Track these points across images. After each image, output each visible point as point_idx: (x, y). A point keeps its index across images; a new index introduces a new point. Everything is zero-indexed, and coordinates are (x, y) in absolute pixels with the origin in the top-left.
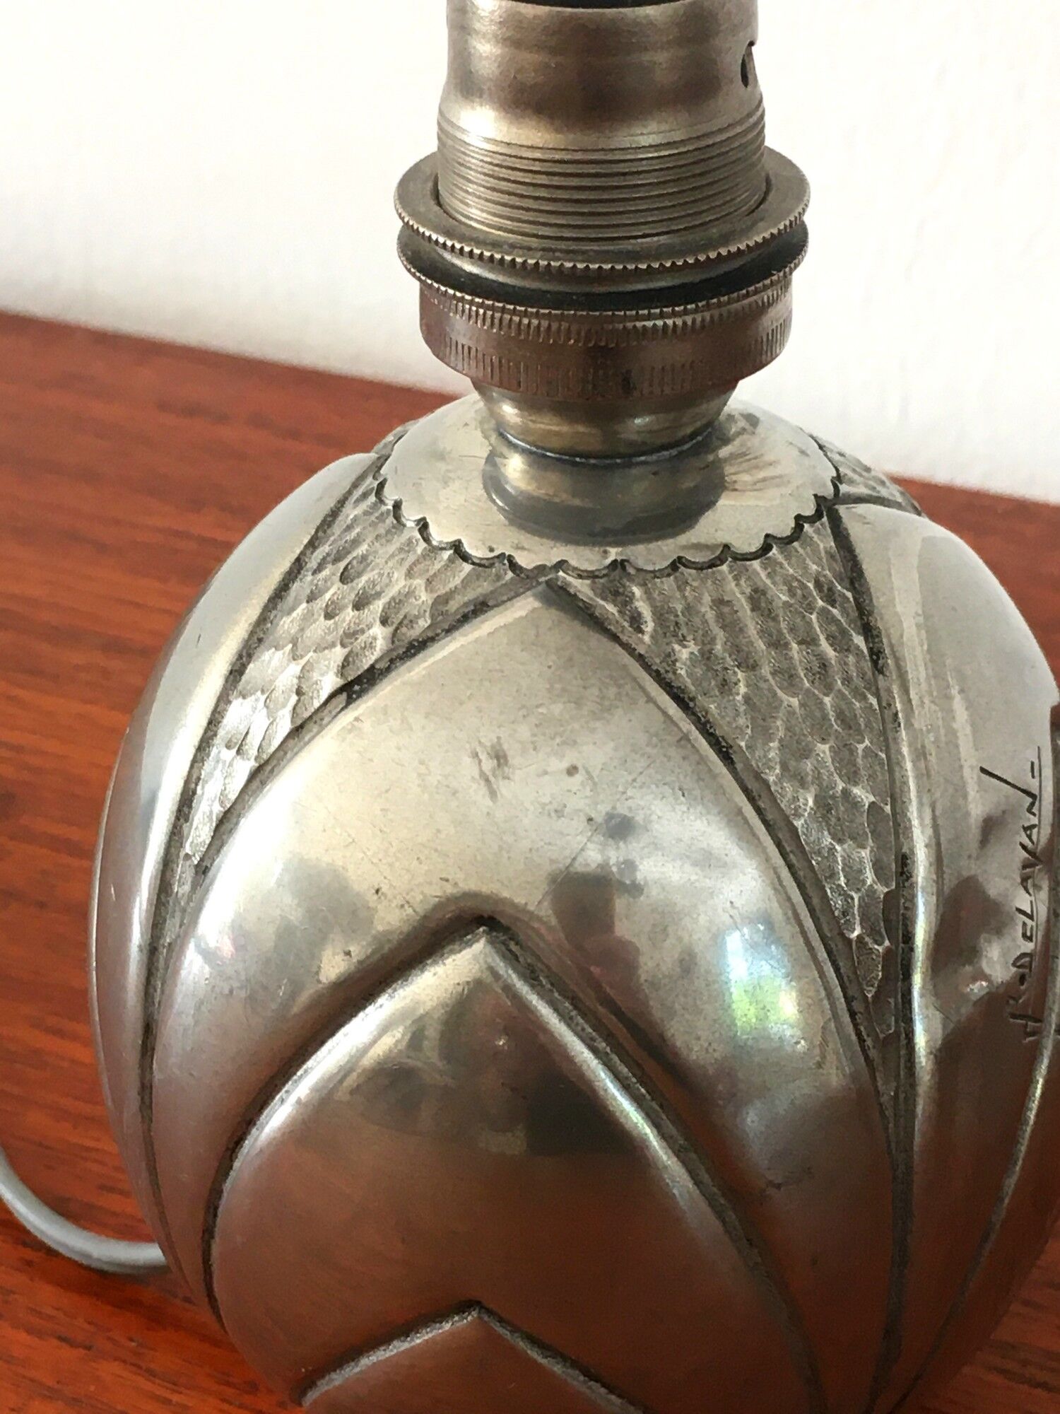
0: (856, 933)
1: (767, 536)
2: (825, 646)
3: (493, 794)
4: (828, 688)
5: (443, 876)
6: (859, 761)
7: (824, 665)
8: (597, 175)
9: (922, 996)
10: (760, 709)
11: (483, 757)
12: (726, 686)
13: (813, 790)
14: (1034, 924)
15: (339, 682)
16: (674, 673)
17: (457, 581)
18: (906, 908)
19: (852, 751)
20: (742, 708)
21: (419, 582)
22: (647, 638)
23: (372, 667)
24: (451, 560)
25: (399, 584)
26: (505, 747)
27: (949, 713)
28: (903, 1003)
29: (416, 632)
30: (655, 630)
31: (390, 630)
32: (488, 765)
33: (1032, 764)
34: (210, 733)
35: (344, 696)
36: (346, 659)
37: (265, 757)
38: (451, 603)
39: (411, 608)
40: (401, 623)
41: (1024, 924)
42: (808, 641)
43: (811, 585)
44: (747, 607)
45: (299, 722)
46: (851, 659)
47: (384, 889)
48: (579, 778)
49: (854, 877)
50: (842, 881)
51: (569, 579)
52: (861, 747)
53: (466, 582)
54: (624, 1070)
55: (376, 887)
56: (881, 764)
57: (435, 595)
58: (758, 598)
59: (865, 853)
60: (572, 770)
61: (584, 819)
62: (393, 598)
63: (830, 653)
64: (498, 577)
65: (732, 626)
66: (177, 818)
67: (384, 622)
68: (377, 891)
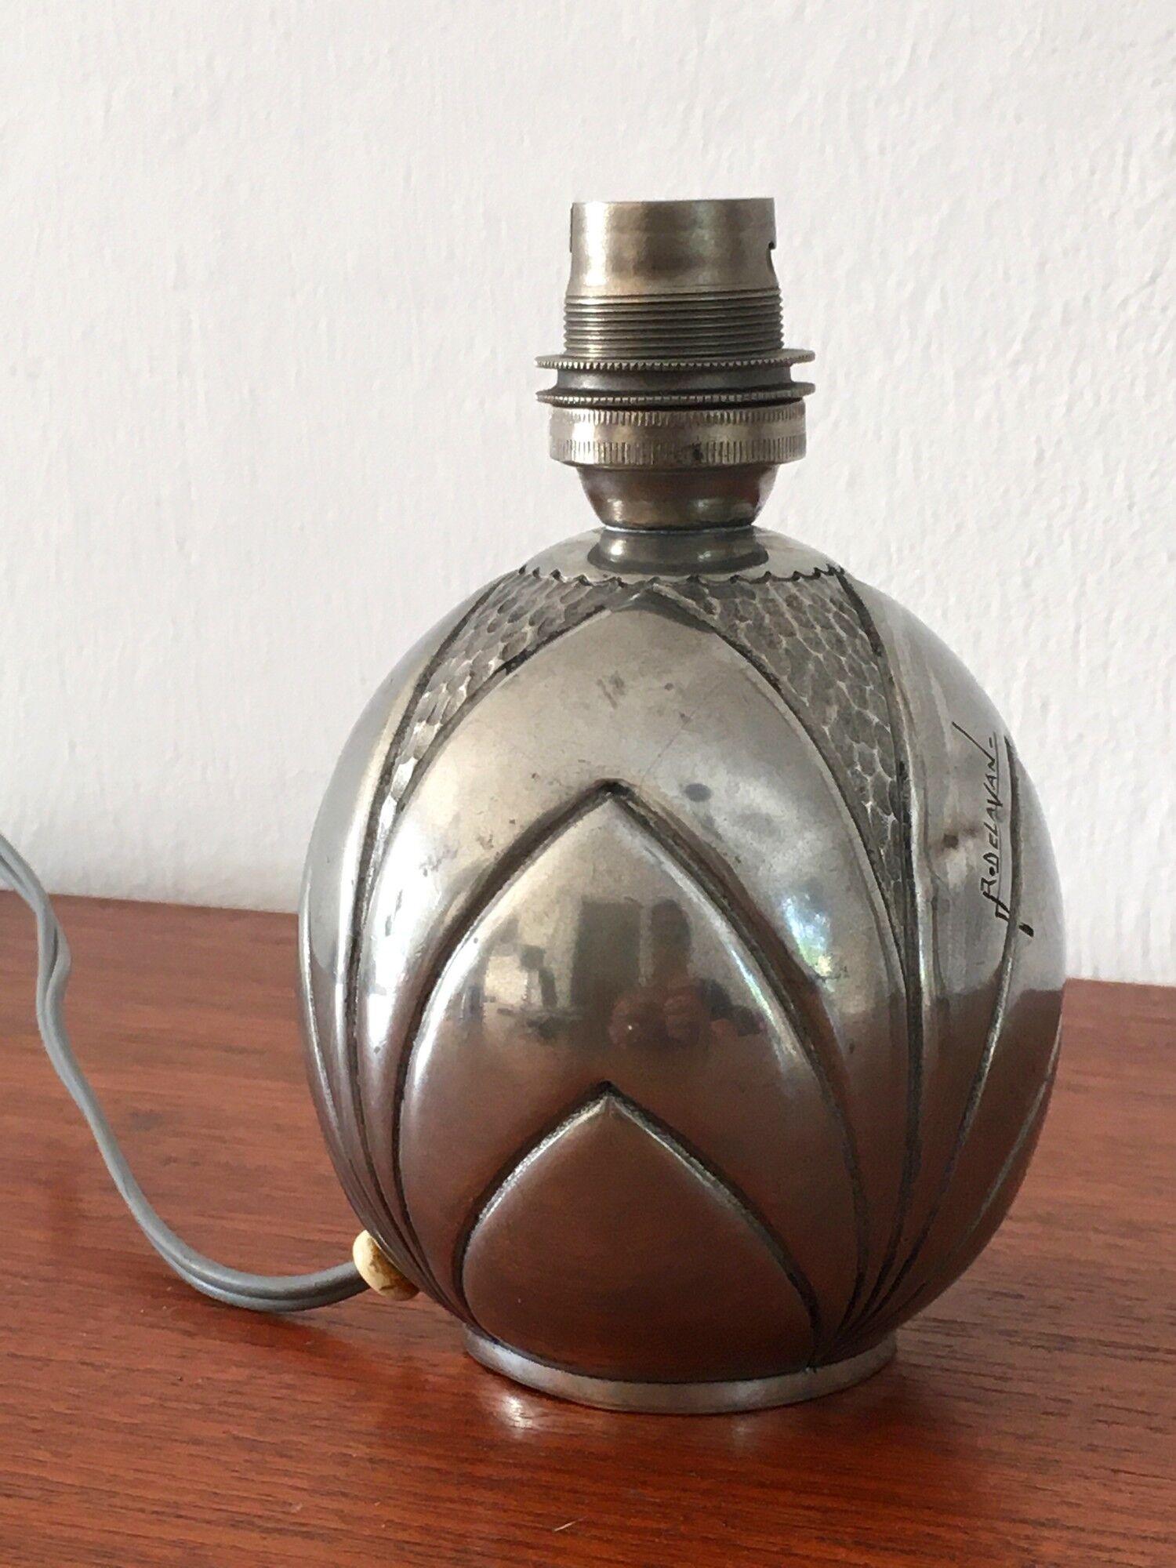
0: (870, 803)
1: (796, 573)
2: (838, 630)
3: (614, 705)
4: (843, 653)
5: (581, 758)
6: (867, 696)
7: (839, 641)
8: (676, 312)
9: (919, 860)
10: (798, 658)
11: (606, 683)
12: (773, 645)
13: (836, 707)
14: (998, 838)
15: (502, 662)
16: (736, 636)
17: (583, 595)
18: (906, 798)
19: (863, 691)
20: (784, 656)
21: (556, 599)
22: (716, 617)
23: (525, 650)
24: (577, 586)
25: (541, 602)
26: (621, 677)
27: (929, 686)
28: (907, 864)
29: (555, 627)
30: (722, 612)
31: (536, 627)
32: (610, 688)
33: (990, 739)
34: (404, 725)
35: (505, 670)
36: (506, 648)
37: (448, 719)
38: (579, 608)
39: (551, 614)
40: (543, 623)
41: (990, 835)
42: (827, 626)
43: (828, 601)
44: (785, 605)
45: (472, 692)
46: (858, 642)
47: (539, 773)
48: (673, 691)
49: (869, 768)
50: (859, 768)
51: (661, 587)
52: (868, 688)
53: (588, 596)
54: (712, 888)
55: (533, 772)
56: (882, 702)
57: (567, 604)
58: (791, 601)
59: (875, 751)
60: (668, 687)
61: (678, 715)
62: (537, 611)
63: (843, 634)
64: (611, 591)
65: (776, 613)
66: (381, 783)
67: (532, 623)
68: (534, 776)
